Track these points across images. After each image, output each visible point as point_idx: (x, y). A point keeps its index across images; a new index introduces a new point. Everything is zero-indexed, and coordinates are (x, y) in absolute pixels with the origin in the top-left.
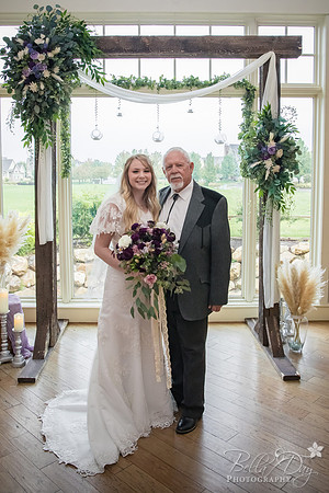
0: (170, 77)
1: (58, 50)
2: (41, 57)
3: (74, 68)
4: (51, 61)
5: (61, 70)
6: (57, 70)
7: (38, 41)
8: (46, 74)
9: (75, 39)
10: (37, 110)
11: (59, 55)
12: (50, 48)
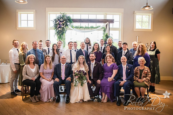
0: (87, 26)
1: (65, 22)
2: (61, 23)
3: (68, 25)
4: (63, 24)
5: (65, 26)
6: (64, 26)
7: (61, 20)
8: (62, 26)
9: (68, 20)
10: (60, 33)
11: (65, 23)
12: (63, 21)
